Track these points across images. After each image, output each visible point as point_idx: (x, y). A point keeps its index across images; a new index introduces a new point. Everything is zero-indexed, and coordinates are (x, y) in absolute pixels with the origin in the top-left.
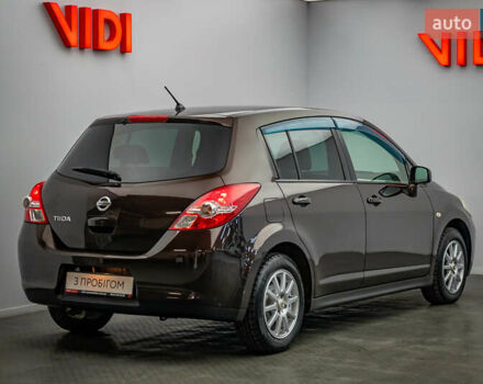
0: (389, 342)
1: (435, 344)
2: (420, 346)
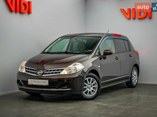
0: (115, 105)
1: (130, 105)
2: (125, 106)
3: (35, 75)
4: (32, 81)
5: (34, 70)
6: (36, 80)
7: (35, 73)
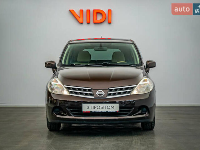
3: (93, 97)
4: (90, 107)
5: (88, 90)
6: (97, 105)
7: (91, 95)
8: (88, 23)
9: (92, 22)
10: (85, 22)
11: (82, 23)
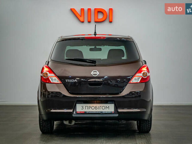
8: (89, 22)
9: (93, 21)
10: (86, 21)
11: (83, 22)
